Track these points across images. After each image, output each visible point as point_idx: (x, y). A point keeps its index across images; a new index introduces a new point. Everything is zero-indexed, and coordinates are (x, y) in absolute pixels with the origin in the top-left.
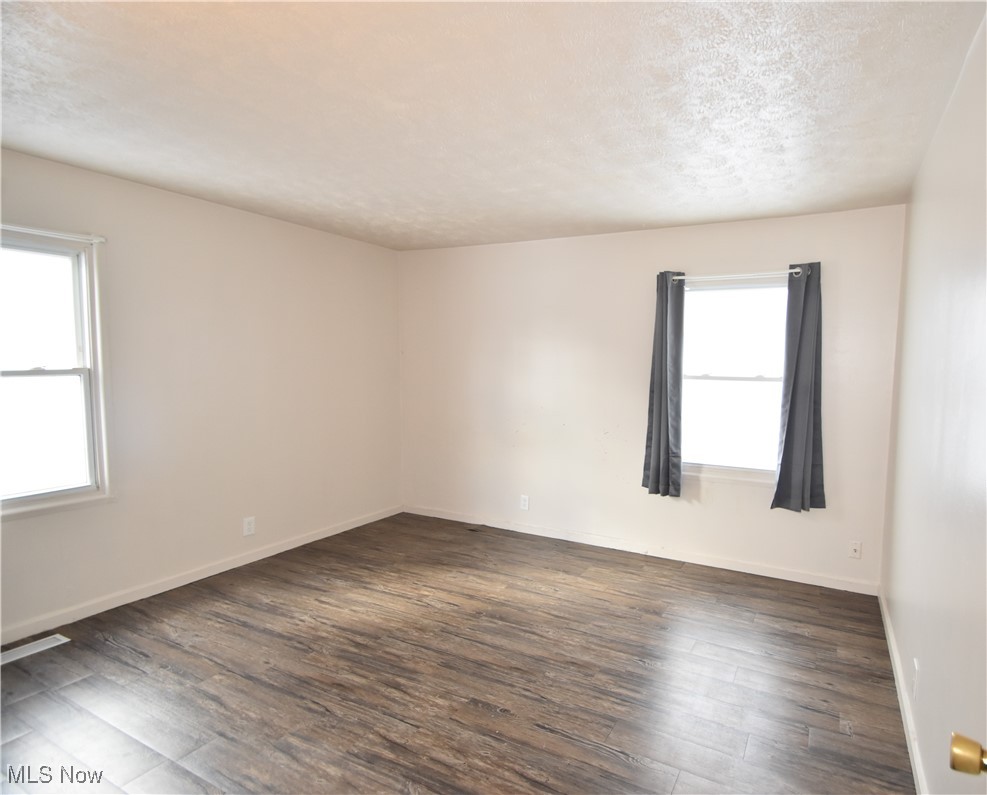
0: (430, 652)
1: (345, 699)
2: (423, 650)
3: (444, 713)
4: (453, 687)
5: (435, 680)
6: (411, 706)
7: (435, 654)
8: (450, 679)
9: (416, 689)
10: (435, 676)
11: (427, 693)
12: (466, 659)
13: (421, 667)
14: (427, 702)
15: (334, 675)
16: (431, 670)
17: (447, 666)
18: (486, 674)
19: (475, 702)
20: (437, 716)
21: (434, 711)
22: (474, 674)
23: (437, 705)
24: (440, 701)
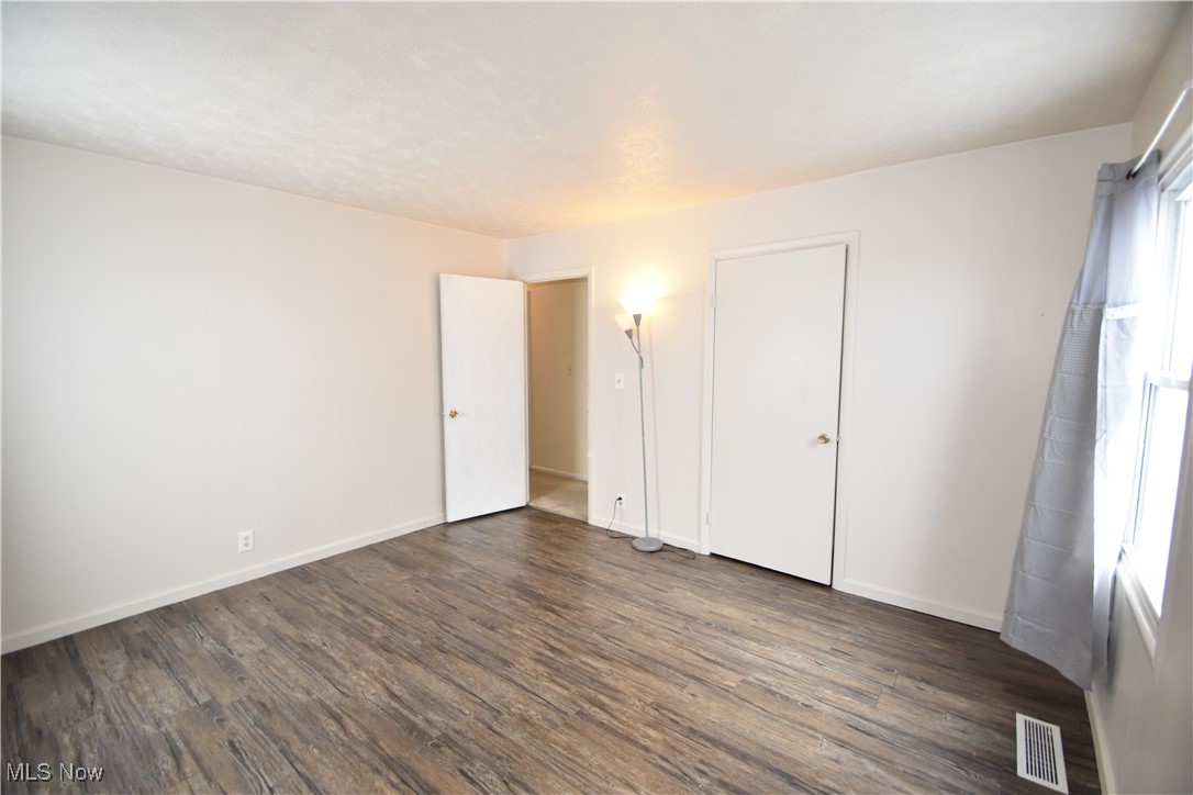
0: (519, 681)
1: (595, 645)
2: (526, 685)
3: (517, 624)
4: (505, 642)
5: (518, 649)
6: (541, 632)
7: (515, 678)
8: (506, 648)
9: (537, 645)
10: (519, 654)
11: (528, 640)
12: (485, 667)
13: (531, 665)
14: (528, 634)
15: (614, 669)
16: (521, 660)
17: (505, 662)
18: (472, 649)
19: (492, 629)
20: (523, 623)
21: (526, 627)
22: (483, 651)
23: (521, 630)
24: (518, 632)
